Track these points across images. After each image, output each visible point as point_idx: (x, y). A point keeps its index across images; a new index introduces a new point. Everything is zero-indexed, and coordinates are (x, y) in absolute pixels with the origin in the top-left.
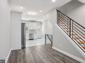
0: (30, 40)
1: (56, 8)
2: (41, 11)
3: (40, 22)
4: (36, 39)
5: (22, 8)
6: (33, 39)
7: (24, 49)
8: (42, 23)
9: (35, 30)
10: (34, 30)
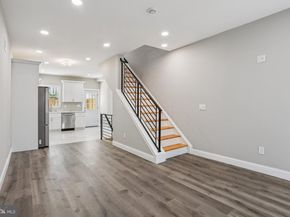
0: (63, 130)
1: (119, 55)
2: (88, 59)
3: (95, 79)
4: (82, 129)
5: (40, 52)
6: (73, 129)
7: (45, 149)
8: (100, 83)
9: (80, 103)
10: (77, 103)
